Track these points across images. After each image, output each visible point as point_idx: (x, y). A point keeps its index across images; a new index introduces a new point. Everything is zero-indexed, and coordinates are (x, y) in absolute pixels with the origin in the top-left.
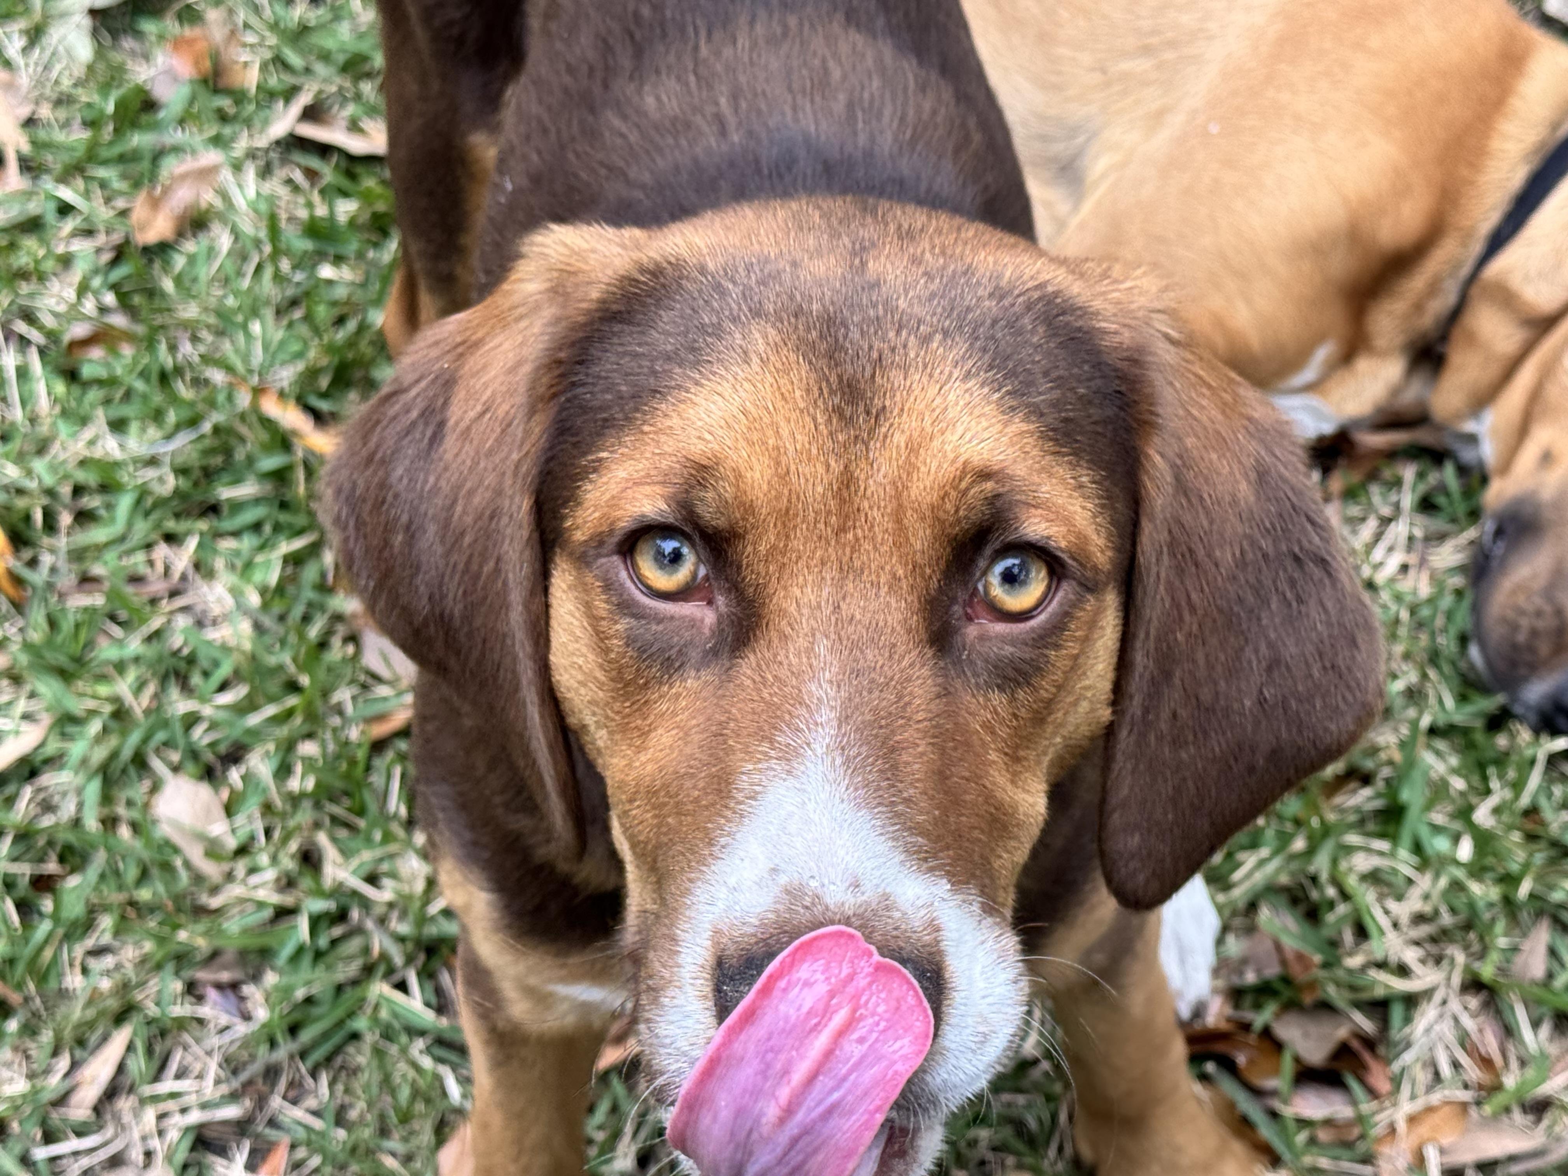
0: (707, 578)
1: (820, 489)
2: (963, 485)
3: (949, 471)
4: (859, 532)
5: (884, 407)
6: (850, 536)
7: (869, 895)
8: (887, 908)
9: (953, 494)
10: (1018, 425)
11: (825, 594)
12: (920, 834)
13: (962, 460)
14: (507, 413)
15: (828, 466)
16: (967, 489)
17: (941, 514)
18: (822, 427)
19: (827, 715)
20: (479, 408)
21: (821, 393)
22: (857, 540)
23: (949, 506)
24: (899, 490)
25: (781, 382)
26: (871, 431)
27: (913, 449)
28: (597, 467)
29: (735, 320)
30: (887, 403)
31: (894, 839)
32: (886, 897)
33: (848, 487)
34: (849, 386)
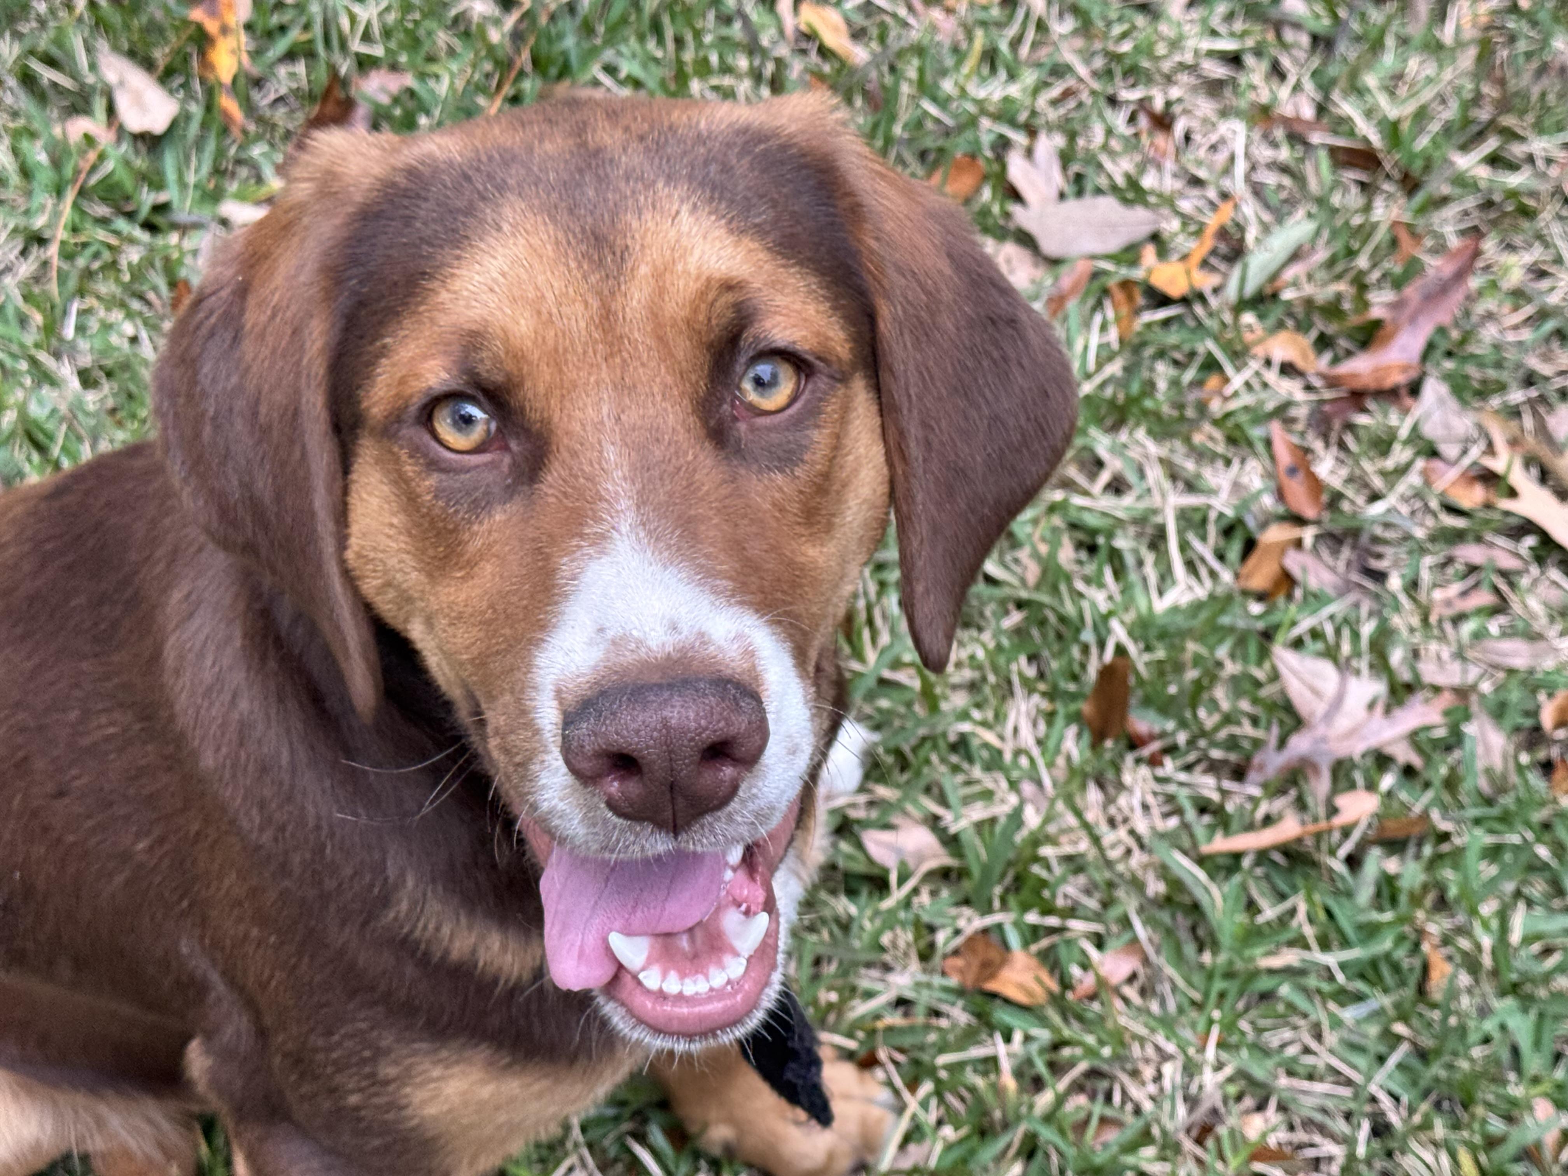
0: (498, 429)
1: (583, 324)
2: (710, 297)
3: (694, 286)
4: (625, 354)
5: (627, 247)
6: (618, 360)
7: (686, 633)
8: (703, 643)
9: (703, 306)
10: (749, 243)
11: (605, 410)
12: (724, 578)
13: (704, 278)
14: (295, 315)
15: (586, 303)
16: (715, 300)
17: (697, 326)
18: (575, 272)
19: (624, 503)
20: (269, 313)
21: (569, 243)
22: (624, 361)
23: (701, 318)
24: (654, 313)
25: (532, 241)
26: (620, 269)
27: (659, 275)
28: (384, 352)
29: (484, 198)
30: (629, 242)
31: (699, 585)
32: (701, 635)
33: (608, 318)
34: (593, 233)
